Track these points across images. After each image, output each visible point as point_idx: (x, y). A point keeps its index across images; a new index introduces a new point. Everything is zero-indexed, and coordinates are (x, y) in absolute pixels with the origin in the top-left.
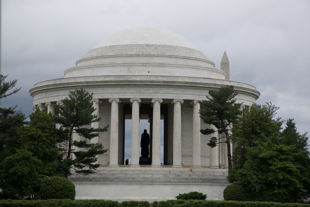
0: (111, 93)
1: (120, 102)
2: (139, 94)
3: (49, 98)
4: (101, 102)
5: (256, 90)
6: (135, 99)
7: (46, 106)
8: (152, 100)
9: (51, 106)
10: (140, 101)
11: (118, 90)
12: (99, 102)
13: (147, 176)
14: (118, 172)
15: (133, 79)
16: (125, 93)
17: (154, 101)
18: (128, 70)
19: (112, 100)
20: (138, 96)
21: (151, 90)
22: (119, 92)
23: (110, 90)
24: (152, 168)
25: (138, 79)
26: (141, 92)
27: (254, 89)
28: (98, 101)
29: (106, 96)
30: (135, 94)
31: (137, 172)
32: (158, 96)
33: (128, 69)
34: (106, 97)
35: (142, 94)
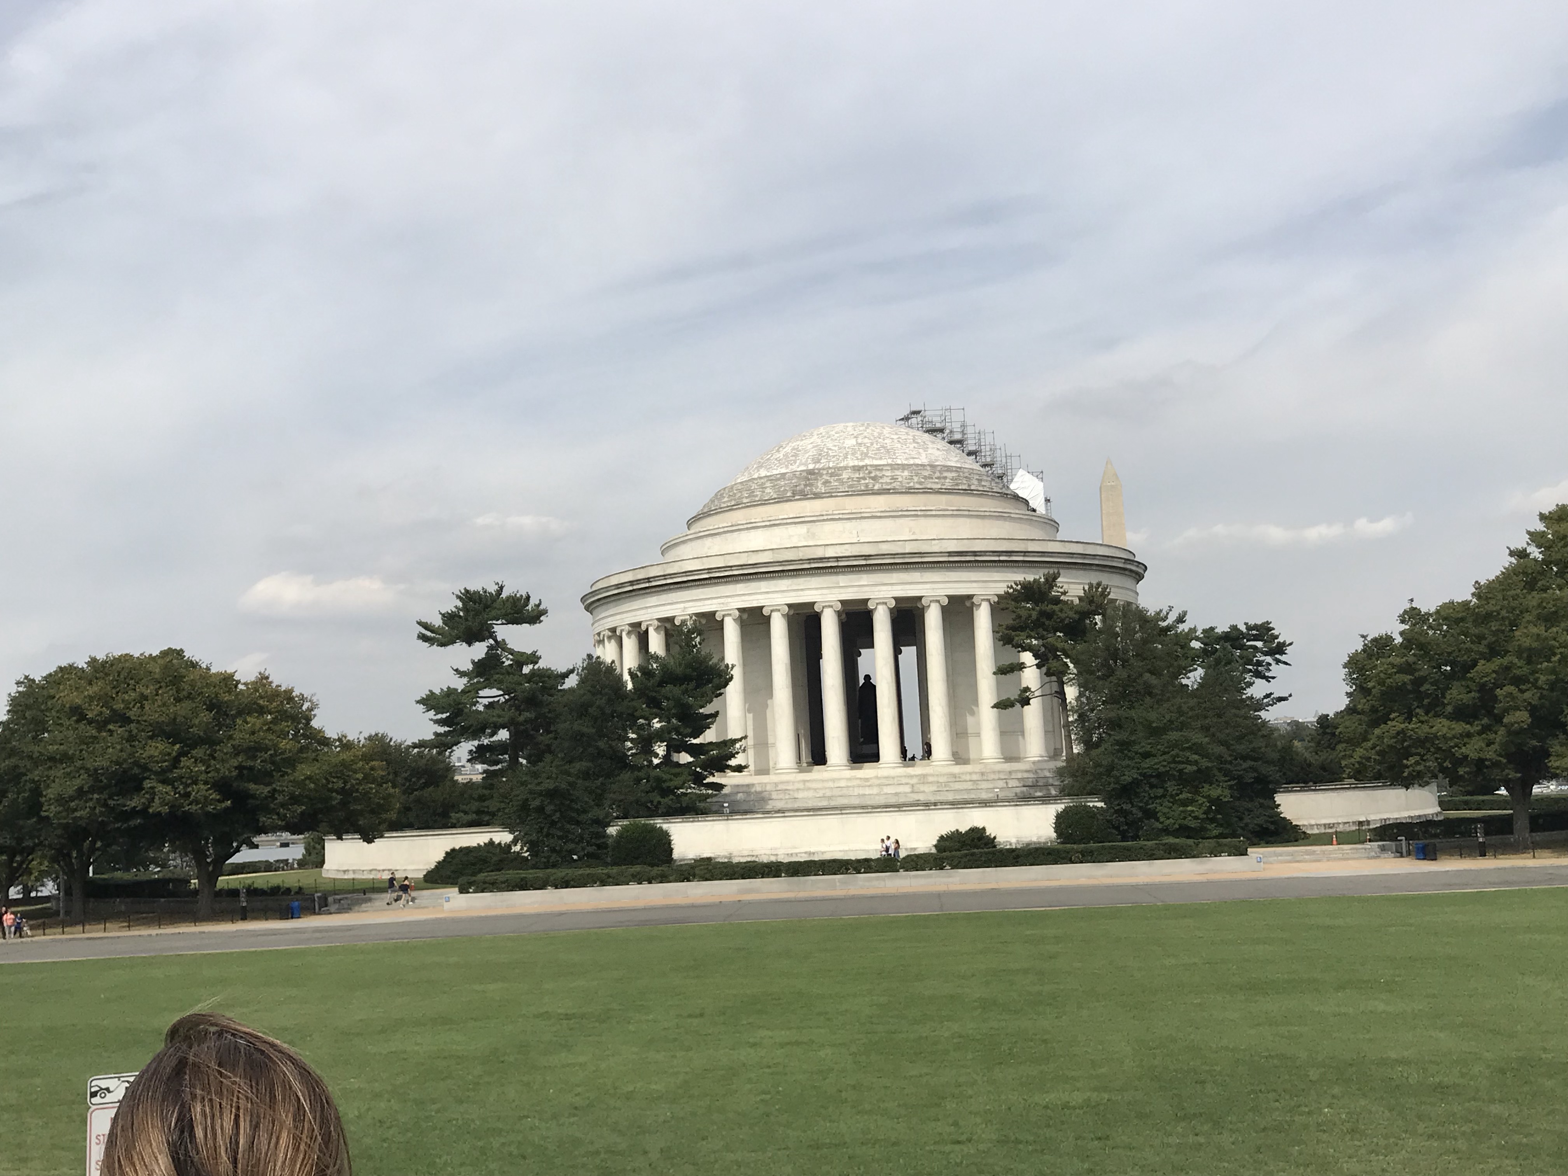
0: (767, 593)
1: (792, 613)
2: (836, 591)
3: (625, 615)
4: (745, 616)
5: (1136, 560)
6: (827, 604)
7: (618, 633)
8: (869, 604)
9: (629, 633)
10: (839, 606)
11: (784, 584)
12: (740, 617)
13: (867, 791)
14: (797, 786)
15: (819, 553)
16: (802, 590)
17: (873, 606)
18: (808, 532)
19: (771, 608)
20: (834, 596)
21: (865, 579)
22: (786, 589)
23: (764, 585)
24: (879, 770)
25: (831, 552)
26: (841, 585)
27: (1132, 558)
28: (737, 613)
29: (756, 602)
30: (825, 591)
31: (843, 784)
32: (882, 593)
33: (808, 529)
34: (755, 604)
35: (842, 590)
